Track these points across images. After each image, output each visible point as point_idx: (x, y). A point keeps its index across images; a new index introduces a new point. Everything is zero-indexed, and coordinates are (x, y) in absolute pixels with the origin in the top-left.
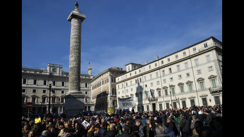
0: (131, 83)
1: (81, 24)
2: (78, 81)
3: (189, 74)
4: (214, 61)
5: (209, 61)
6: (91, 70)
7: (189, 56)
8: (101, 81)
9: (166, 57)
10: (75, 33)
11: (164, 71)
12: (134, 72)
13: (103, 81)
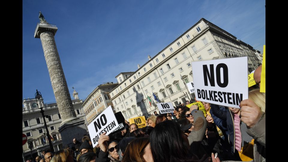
0: (129, 94)
1: (54, 38)
2: (70, 106)
3: (190, 64)
4: (211, 43)
5: (207, 45)
6: (78, 94)
7: (185, 45)
8: (94, 103)
9: (159, 53)
10: (49, 50)
11: (162, 69)
12: (128, 80)
13: (96, 101)
